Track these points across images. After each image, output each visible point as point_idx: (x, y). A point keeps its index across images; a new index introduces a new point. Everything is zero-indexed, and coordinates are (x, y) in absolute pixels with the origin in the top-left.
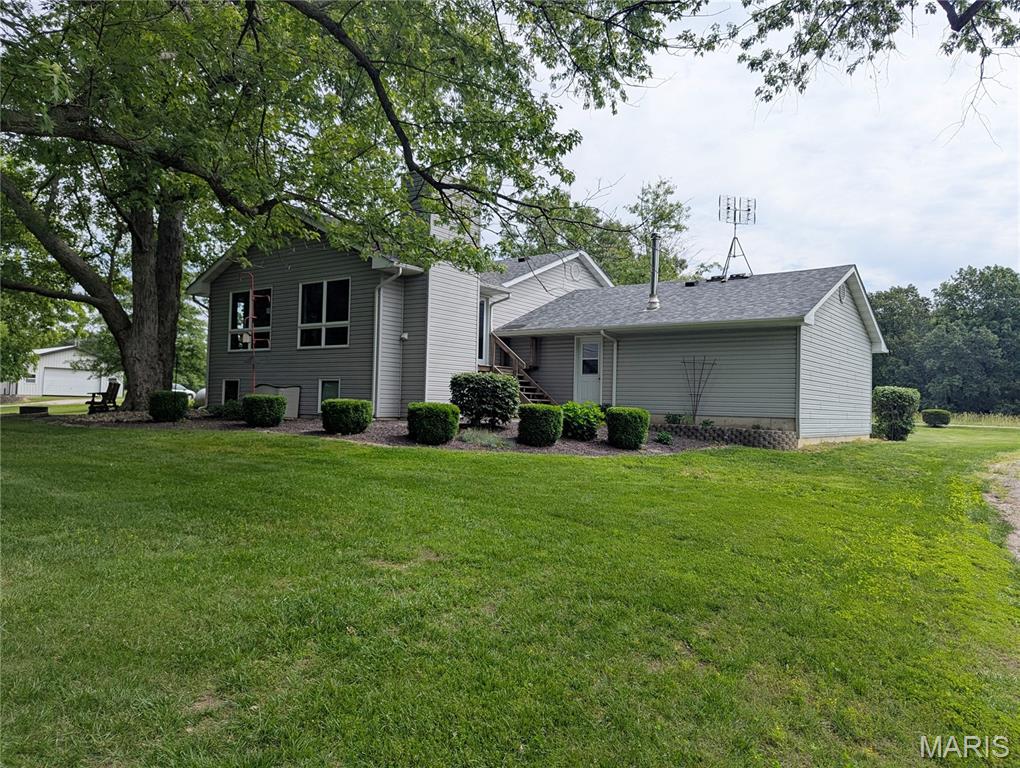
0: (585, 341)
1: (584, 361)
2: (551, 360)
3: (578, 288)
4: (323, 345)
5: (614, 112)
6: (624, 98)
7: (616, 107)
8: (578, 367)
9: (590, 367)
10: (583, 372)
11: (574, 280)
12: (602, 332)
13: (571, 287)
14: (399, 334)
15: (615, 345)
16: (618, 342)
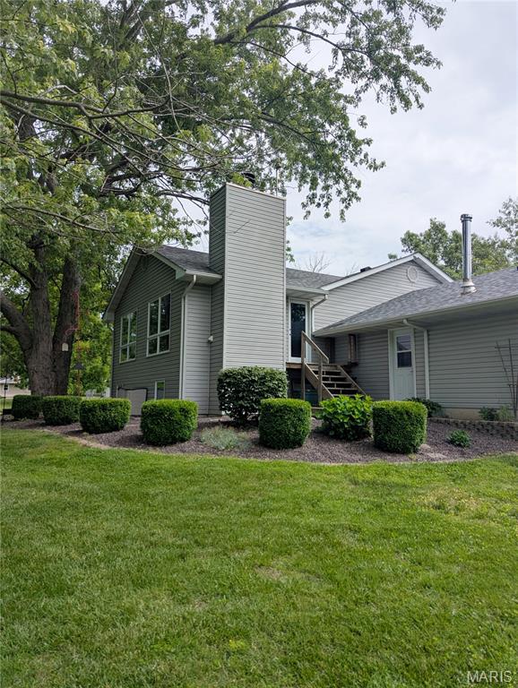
0: (399, 333)
1: (398, 354)
2: (369, 357)
3: (415, 289)
4: (158, 353)
5: (421, 106)
6: (427, 89)
7: (420, 101)
8: (393, 360)
9: (404, 361)
10: (399, 366)
11: (411, 282)
12: (405, 321)
13: (409, 289)
14: (206, 337)
15: (425, 334)
16: (428, 331)
